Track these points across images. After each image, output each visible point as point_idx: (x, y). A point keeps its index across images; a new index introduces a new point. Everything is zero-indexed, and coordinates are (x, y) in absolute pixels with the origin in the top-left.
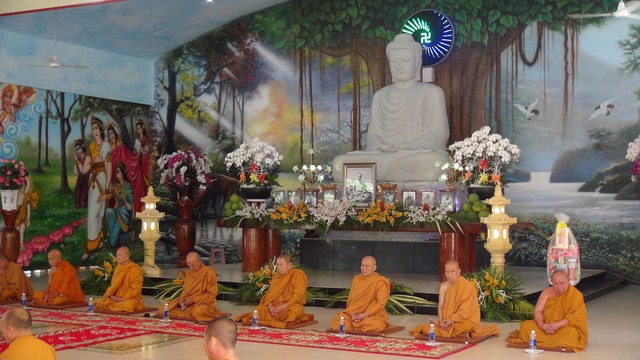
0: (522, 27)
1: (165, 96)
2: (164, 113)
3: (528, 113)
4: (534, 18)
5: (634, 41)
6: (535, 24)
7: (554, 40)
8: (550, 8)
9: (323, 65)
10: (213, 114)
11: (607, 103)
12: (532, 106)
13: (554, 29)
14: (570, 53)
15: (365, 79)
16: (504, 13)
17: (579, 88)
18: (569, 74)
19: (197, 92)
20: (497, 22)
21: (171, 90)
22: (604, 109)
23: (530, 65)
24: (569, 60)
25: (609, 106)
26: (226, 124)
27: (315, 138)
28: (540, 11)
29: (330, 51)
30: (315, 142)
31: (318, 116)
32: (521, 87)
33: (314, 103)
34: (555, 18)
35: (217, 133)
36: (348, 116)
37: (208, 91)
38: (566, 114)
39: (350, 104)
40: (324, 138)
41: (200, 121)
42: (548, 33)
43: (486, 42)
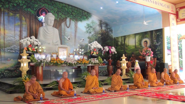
0: (66, 18)
3: (68, 39)
4: (69, 17)
5: (87, 27)
6: (69, 18)
7: (73, 23)
8: (72, 15)
9: (9, 15)
11: (83, 39)
12: (68, 37)
13: (73, 20)
14: (76, 27)
15: (24, 23)
16: (62, 14)
17: (78, 35)
18: (76, 31)
20: (61, 15)
22: (82, 40)
23: (68, 27)
24: (76, 28)
25: (83, 40)
27: (5, 38)
28: (70, 16)
29: (11, 11)
30: (5, 40)
31: (7, 31)
32: (66, 32)
33: (5, 27)
34: (73, 18)
36: (18, 33)
38: (75, 40)
39: (19, 29)
40: (9, 39)
42: (72, 21)
43: (58, 20)
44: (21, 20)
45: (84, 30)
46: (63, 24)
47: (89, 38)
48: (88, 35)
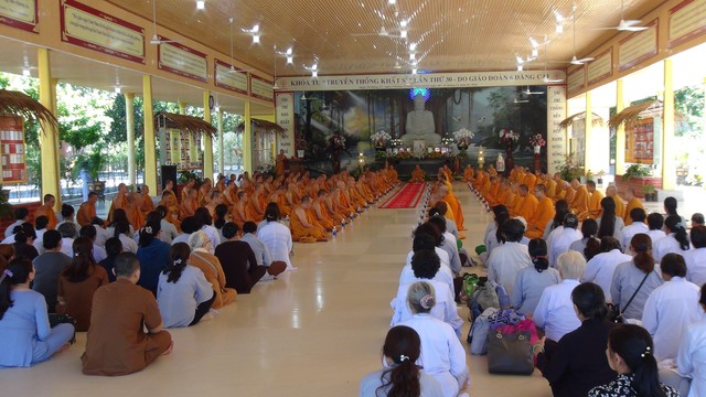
1: (305, 110)
2: (305, 117)
3: (457, 121)
6: (459, 90)
7: (466, 96)
10: (329, 118)
13: (465, 92)
15: (395, 107)
17: (474, 112)
18: (471, 108)
19: (321, 109)
21: (308, 108)
23: (457, 104)
24: (471, 103)
26: (335, 122)
31: (376, 119)
32: (454, 111)
33: (374, 115)
35: (331, 126)
36: (389, 120)
37: (326, 109)
38: (470, 120)
39: (390, 115)
41: (323, 121)
43: (442, 95)
44: (392, 104)
45: (487, 103)
46: (449, 101)
47: (494, 115)
48: (493, 110)
